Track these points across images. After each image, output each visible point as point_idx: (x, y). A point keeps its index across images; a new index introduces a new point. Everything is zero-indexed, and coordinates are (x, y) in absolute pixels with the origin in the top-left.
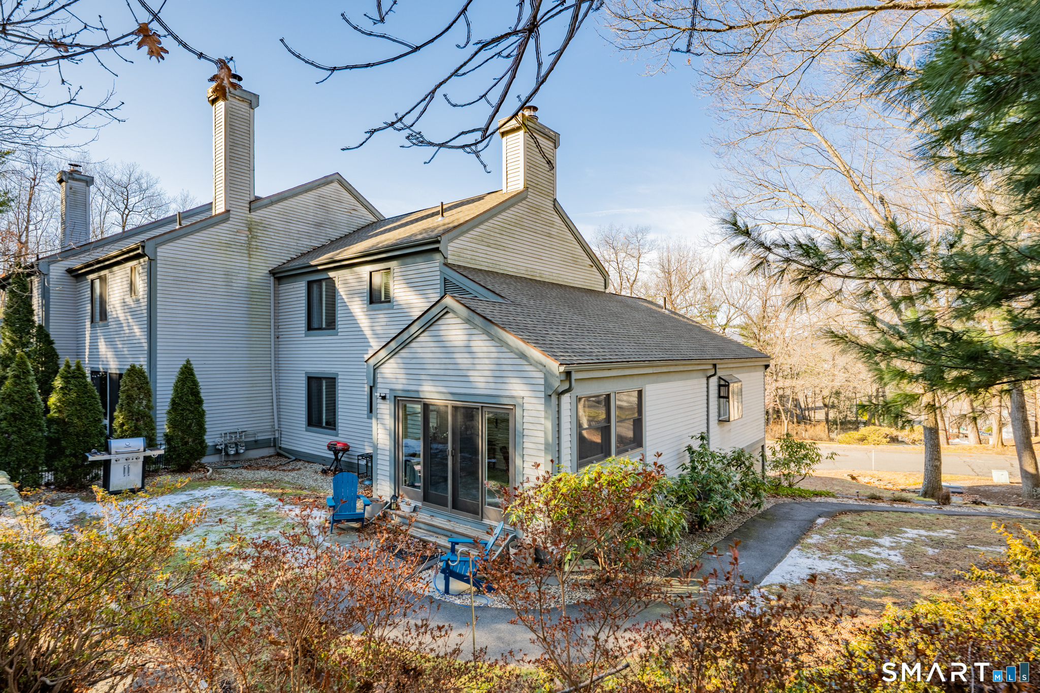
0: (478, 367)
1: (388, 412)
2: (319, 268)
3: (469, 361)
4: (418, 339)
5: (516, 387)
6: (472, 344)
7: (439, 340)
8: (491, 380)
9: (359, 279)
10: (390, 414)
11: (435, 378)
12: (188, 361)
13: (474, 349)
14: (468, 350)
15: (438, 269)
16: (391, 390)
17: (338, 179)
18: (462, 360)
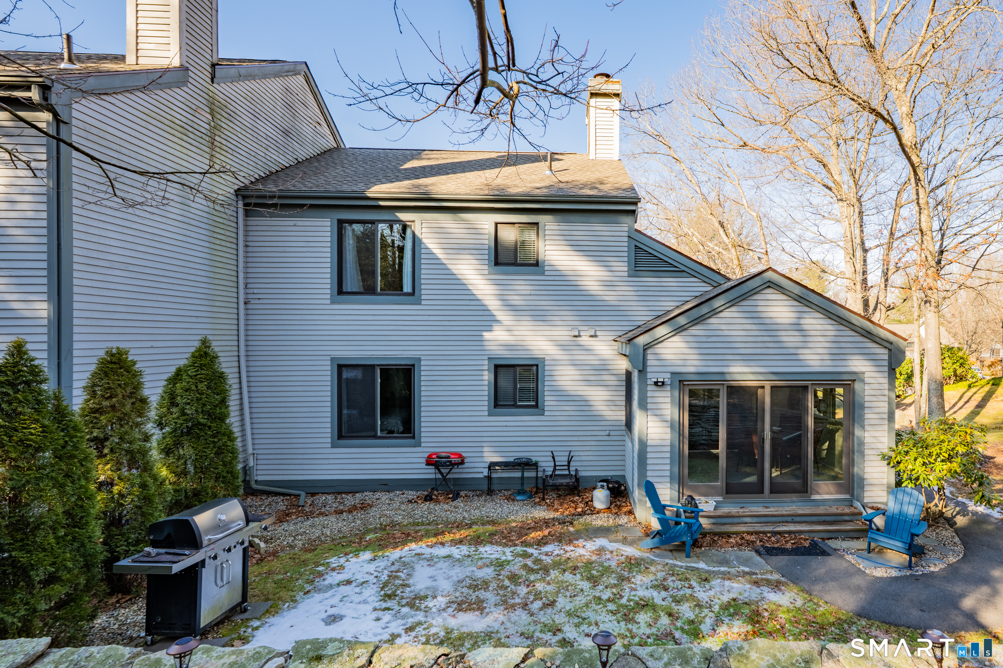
0: (810, 345)
1: (668, 400)
2: (382, 203)
3: (802, 339)
4: (721, 315)
5: (856, 363)
6: (802, 321)
7: (755, 317)
8: (826, 357)
9: (475, 230)
10: (672, 402)
11: (747, 358)
12: (205, 342)
13: (806, 327)
14: (797, 327)
15: (626, 234)
16: (673, 373)
17: (303, 70)
18: (790, 339)
